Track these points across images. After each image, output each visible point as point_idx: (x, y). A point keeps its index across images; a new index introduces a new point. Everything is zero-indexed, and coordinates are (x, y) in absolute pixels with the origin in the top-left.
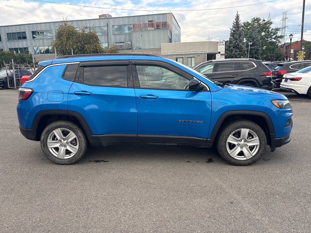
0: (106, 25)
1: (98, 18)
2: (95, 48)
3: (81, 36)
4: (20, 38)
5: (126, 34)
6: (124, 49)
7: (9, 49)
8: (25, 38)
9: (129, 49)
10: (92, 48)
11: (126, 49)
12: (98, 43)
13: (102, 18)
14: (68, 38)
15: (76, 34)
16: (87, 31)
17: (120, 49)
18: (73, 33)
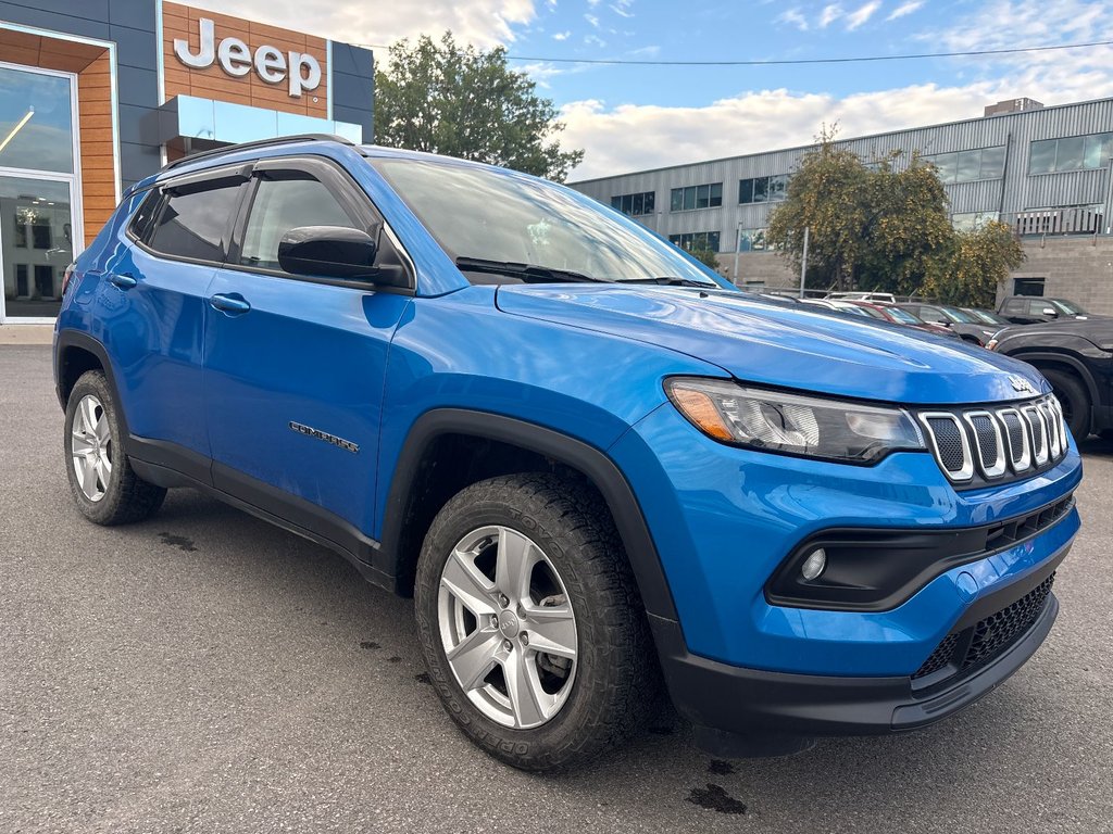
0: (1004, 141)
1: (981, 114)
2: (919, 227)
3: (874, 186)
4: (703, 203)
5: (1087, 172)
6: (1058, 234)
7: (671, 236)
8: (717, 202)
9: (1081, 232)
10: (905, 229)
11: (1070, 233)
12: (939, 209)
13: (995, 115)
14: (822, 196)
15: (856, 177)
16: (900, 167)
17: (1040, 231)
18: (846, 177)
